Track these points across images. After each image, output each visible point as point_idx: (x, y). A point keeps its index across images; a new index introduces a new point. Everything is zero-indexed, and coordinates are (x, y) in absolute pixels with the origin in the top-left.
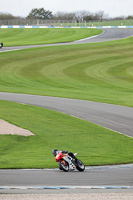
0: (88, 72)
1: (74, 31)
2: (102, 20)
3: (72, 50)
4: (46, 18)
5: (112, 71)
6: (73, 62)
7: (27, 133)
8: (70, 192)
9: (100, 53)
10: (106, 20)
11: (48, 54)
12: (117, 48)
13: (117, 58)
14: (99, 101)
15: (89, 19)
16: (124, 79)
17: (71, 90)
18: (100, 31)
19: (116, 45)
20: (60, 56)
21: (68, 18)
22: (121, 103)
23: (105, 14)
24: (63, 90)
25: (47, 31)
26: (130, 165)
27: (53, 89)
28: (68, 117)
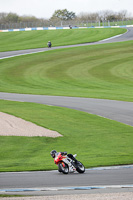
0: (113, 71)
1: (98, 31)
2: (125, 20)
3: (97, 50)
6: (98, 63)
7: (55, 134)
8: (101, 192)
9: (125, 52)
14: (125, 100)
15: (112, 19)
17: (97, 90)
18: (123, 31)
20: (84, 56)
21: (91, 19)
23: (128, 13)
24: (89, 90)
27: (79, 89)
28: (96, 118)
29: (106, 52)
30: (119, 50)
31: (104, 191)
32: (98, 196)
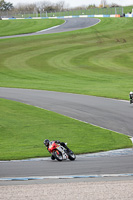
0: (50, 62)
1: (35, 22)
2: (63, 10)
3: (34, 41)
4: (7, 10)
5: (75, 61)
6: (36, 53)
8: (38, 183)
9: (63, 43)
12: (78, 38)
14: (63, 91)
15: (50, 9)
16: (88, 68)
17: (34, 81)
18: (61, 22)
19: (78, 35)
20: (22, 47)
21: (29, 10)
22: (85, 92)
24: (26, 81)
25: (8, 23)
26: (96, 154)
27: (16, 80)
28: (33, 109)
29: (43, 43)
30: (57, 41)
31: (42, 182)
32: (35, 187)
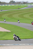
0: (24, 16)
4: (14, 3)
5: (30, 16)
10: (29, 3)
11: (14, 12)
12: (31, 10)
13: (31, 12)
15: (24, 3)
18: (27, 6)
20: (17, 12)
21: (19, 3)
25: (14, 6)
29: (23, 11)
30: (26, 11)
31: (21, 45)
